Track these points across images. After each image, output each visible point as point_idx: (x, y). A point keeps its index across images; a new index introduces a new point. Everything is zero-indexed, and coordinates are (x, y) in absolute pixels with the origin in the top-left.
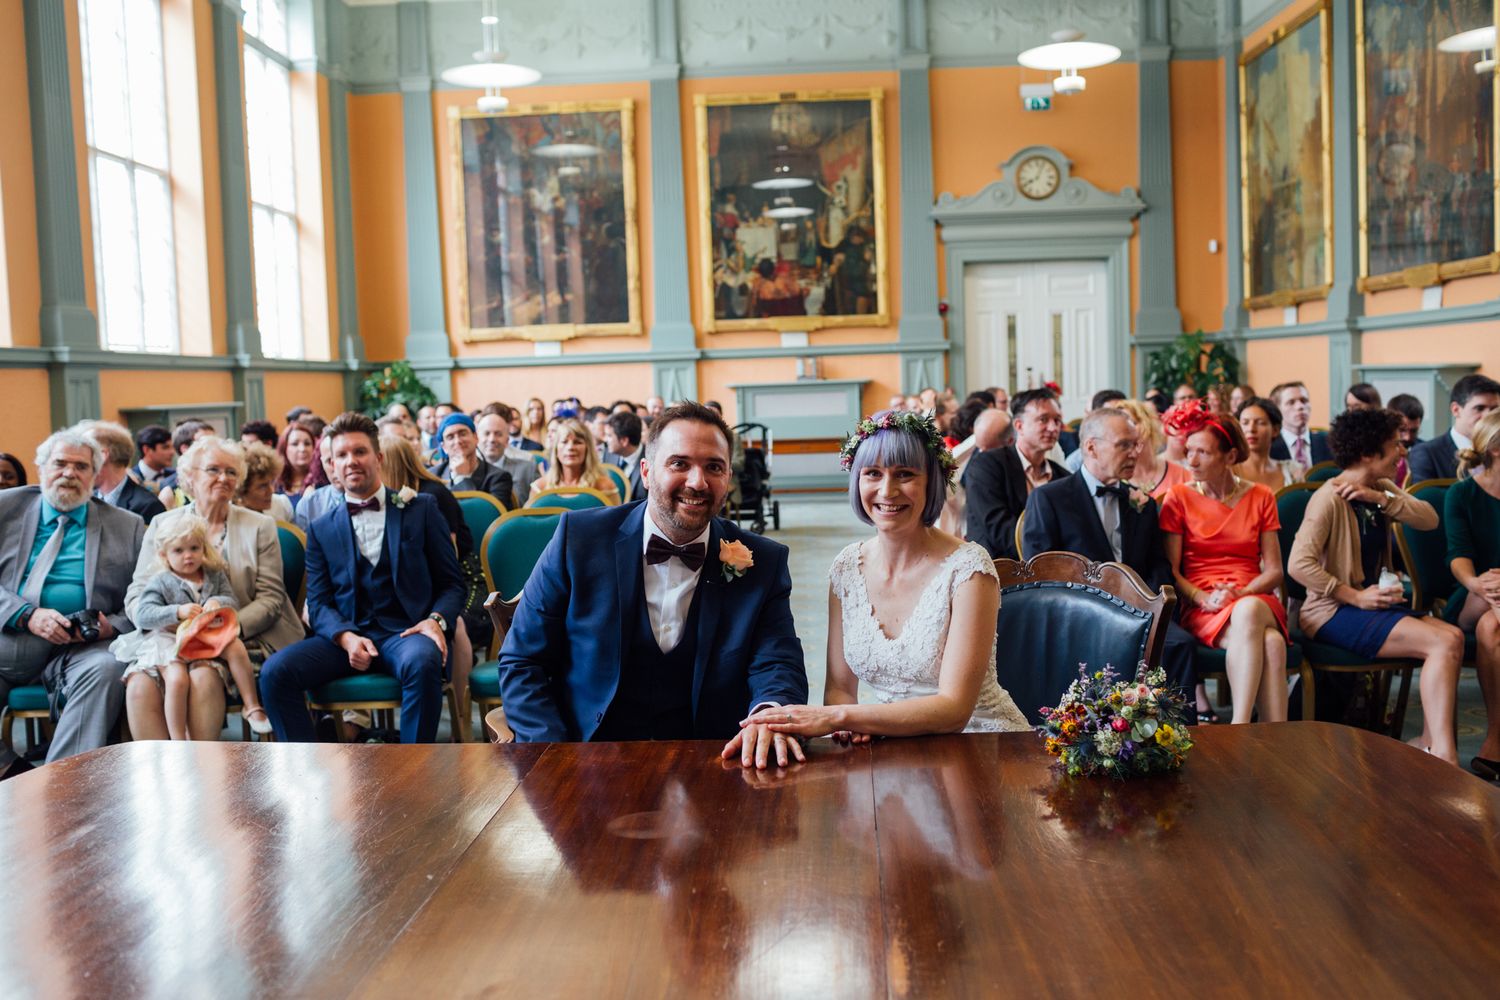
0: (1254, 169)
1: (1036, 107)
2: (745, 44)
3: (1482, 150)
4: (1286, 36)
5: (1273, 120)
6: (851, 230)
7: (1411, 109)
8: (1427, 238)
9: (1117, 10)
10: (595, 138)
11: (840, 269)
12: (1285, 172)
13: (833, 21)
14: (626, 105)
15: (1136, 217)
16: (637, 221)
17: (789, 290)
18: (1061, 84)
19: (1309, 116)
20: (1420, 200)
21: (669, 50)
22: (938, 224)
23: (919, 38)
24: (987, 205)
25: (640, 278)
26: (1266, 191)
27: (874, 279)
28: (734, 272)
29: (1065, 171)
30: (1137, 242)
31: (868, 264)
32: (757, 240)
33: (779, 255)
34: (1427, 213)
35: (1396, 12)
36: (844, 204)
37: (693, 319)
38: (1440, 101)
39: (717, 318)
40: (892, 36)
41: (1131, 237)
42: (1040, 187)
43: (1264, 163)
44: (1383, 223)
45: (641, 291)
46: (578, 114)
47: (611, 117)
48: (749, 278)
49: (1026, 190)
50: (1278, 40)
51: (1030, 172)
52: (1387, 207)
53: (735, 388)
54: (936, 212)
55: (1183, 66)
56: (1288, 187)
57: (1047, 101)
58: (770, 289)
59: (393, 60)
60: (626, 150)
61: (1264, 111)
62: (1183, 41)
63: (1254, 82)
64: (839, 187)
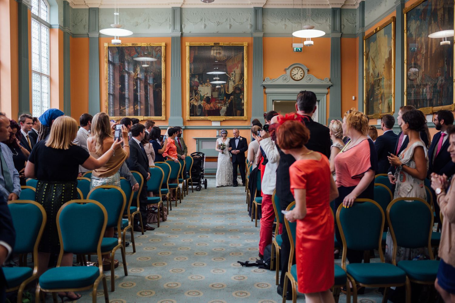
0: (368, 73)
1: (297, 51)
2: (203, 27)
3: (448, 69)
4: (379, 30)
5: (375, 57)
6: (236, 88)
7: (423, 54)
8: (428, 98)
9: (324, 21)
10: (152, 55)
11: (232, 101)
12: (378, 74)
13: (232, 20)
14: (163, 44)
15: (329, 88)
16: (165, 83)
17: (215, 107)
18: (306, 43)
19: (387, 56)
20: (425, 85)
21: (178, 27)
22: (265, 87)
23: (260, 27)
24: (280, 82)
25: (166, 101)
26: (372, 80)
27: (243, 104)
28: (197, 101)
29: (306, 72)
30: (329, 95)
31: (241, 100)
32: (205, 91)
33: (212, 96)
34: (428, 89)
35: (418, 23)
36: (234, 80)
37: (183, 116)
38: (433, 52)
39: (190, 116)
40: (252, 26)
41: (327, 94)
42: (298, 77)
43: (371, 71)
44: (412, 92)
45: (166, 106)
46: (147, 47)
47: (158, 48)
48: (202, 103)
49: (294, 77)
50: (377, 31)
51: (295, 72)
52: (414, 87)
53: (196, 139)
54: (264, 83)
55: (345, 40)
56: (379, 79)
57: (301, 49)
58: (208, 107)
59: (87, 27)
60: (163, 59)
61: (371, 54)
62: (345, 31)
63: (368, 45)
64: (232, 74)
